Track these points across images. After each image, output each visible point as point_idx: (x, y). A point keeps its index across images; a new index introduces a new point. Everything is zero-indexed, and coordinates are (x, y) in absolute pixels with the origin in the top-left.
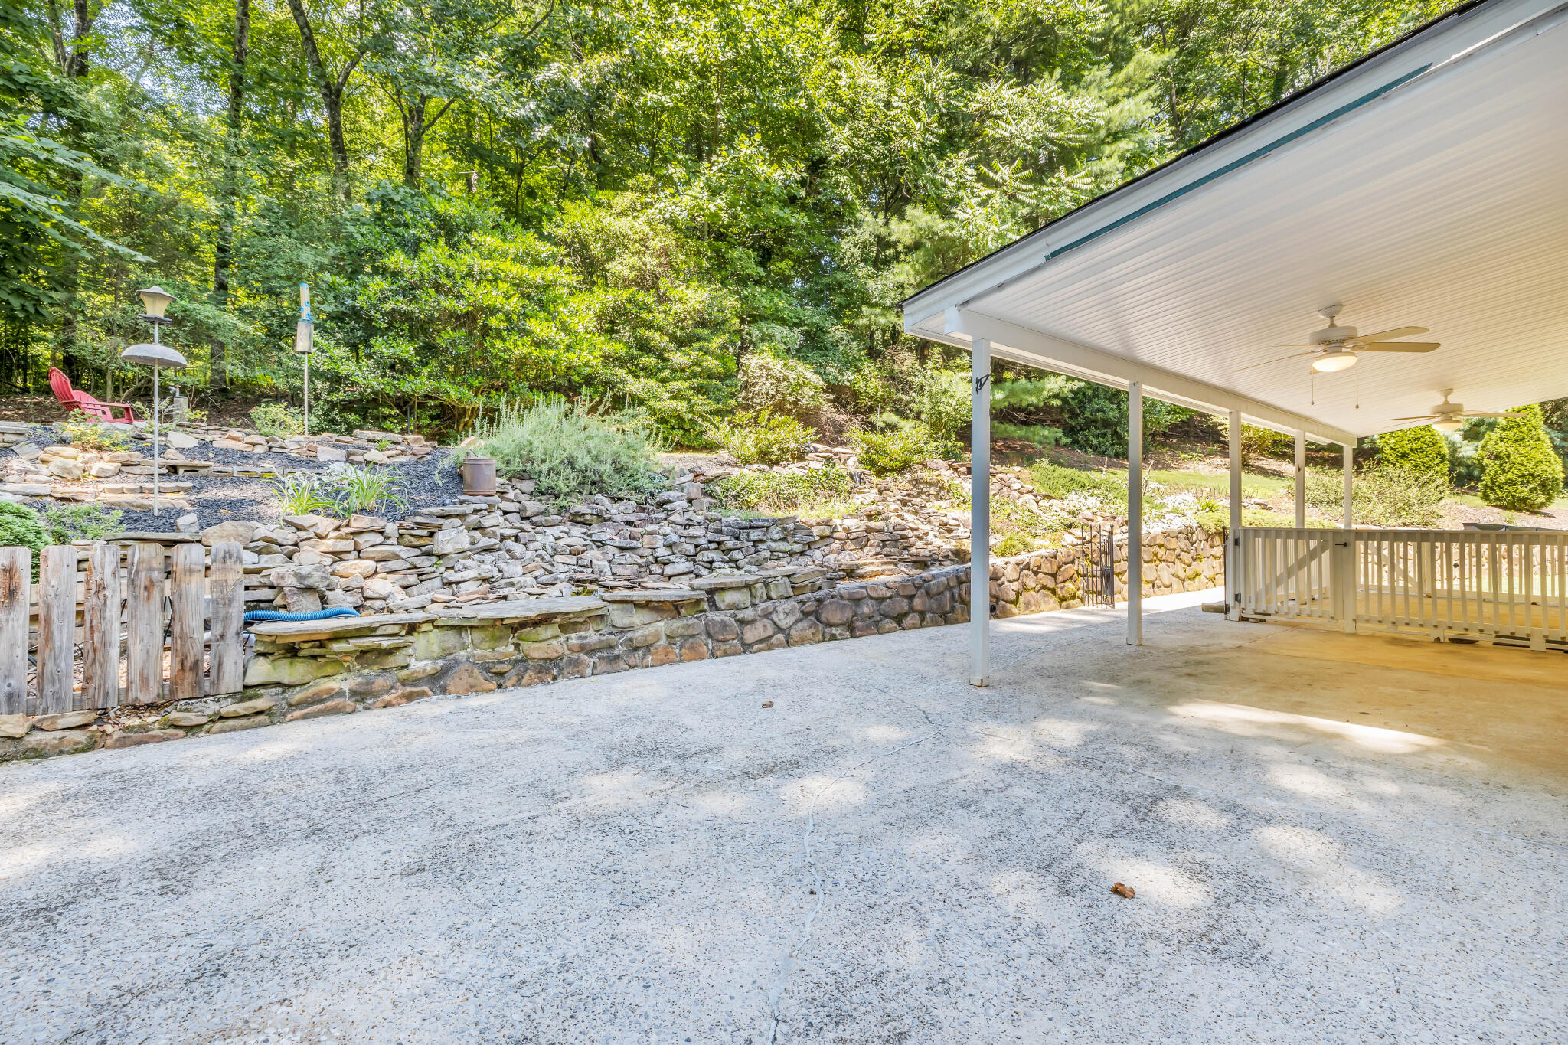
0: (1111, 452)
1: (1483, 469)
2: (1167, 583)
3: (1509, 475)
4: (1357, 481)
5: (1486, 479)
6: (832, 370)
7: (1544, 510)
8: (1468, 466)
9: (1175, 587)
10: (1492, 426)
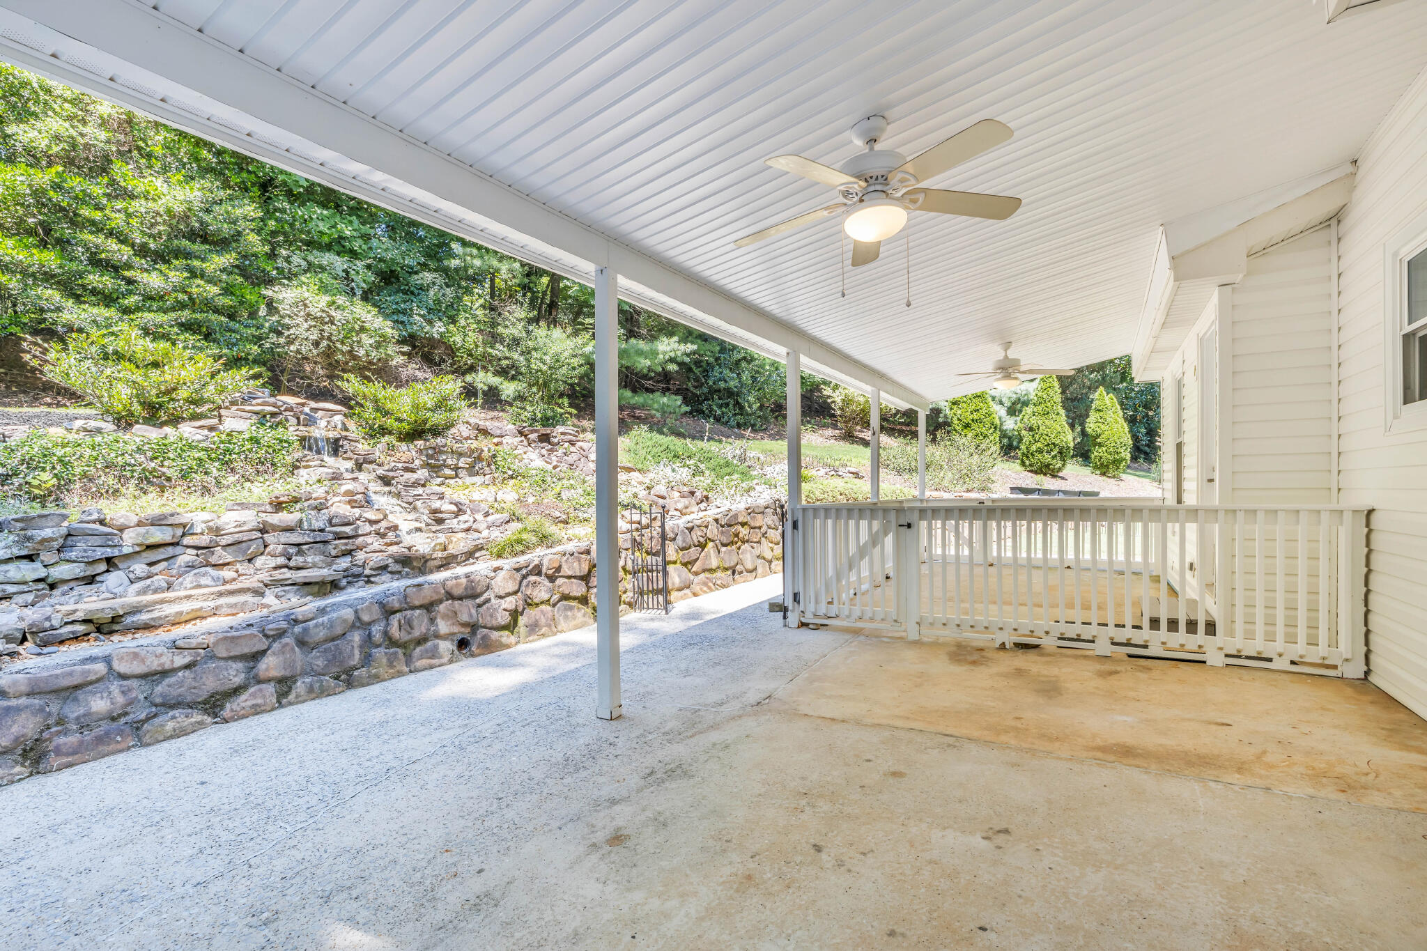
0: (732, 422)
1: (1020, 440)
2: (750, 567)
3: (1039, 445)
4: (931, 449)
5: (1023, 447)
6: (417, 318)
7: (1060, 474)
8: (1010, 438)
9: (760, 570)
10: (1026, 404)
